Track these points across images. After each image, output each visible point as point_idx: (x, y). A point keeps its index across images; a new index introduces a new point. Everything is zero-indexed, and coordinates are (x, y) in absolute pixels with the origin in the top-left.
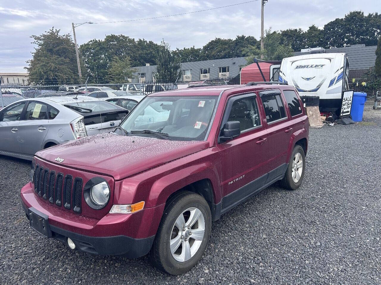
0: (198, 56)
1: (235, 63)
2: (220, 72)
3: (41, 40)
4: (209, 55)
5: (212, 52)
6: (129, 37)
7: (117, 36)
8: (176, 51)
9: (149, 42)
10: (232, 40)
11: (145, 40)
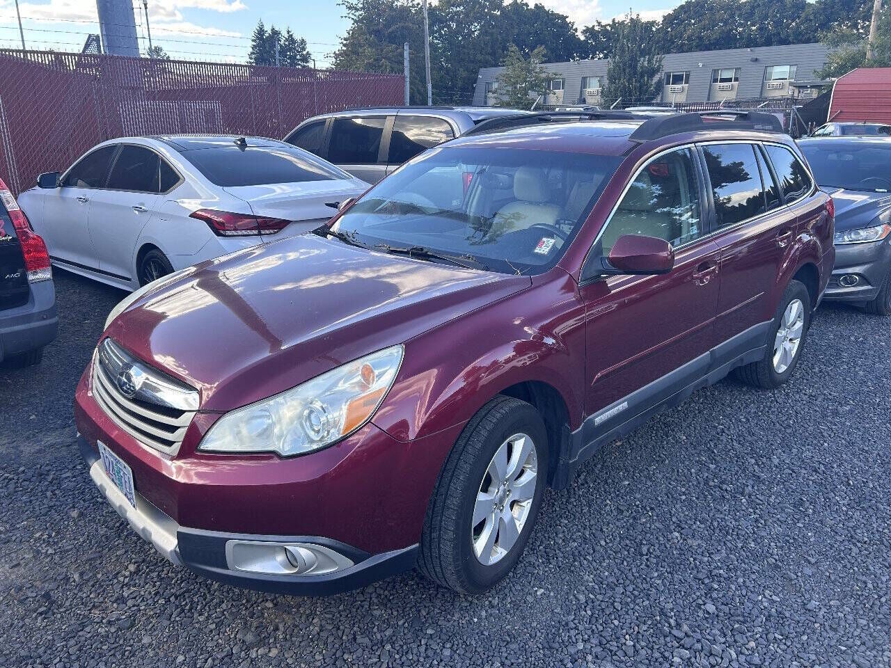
1: (756, 60)
9: (536, 5)
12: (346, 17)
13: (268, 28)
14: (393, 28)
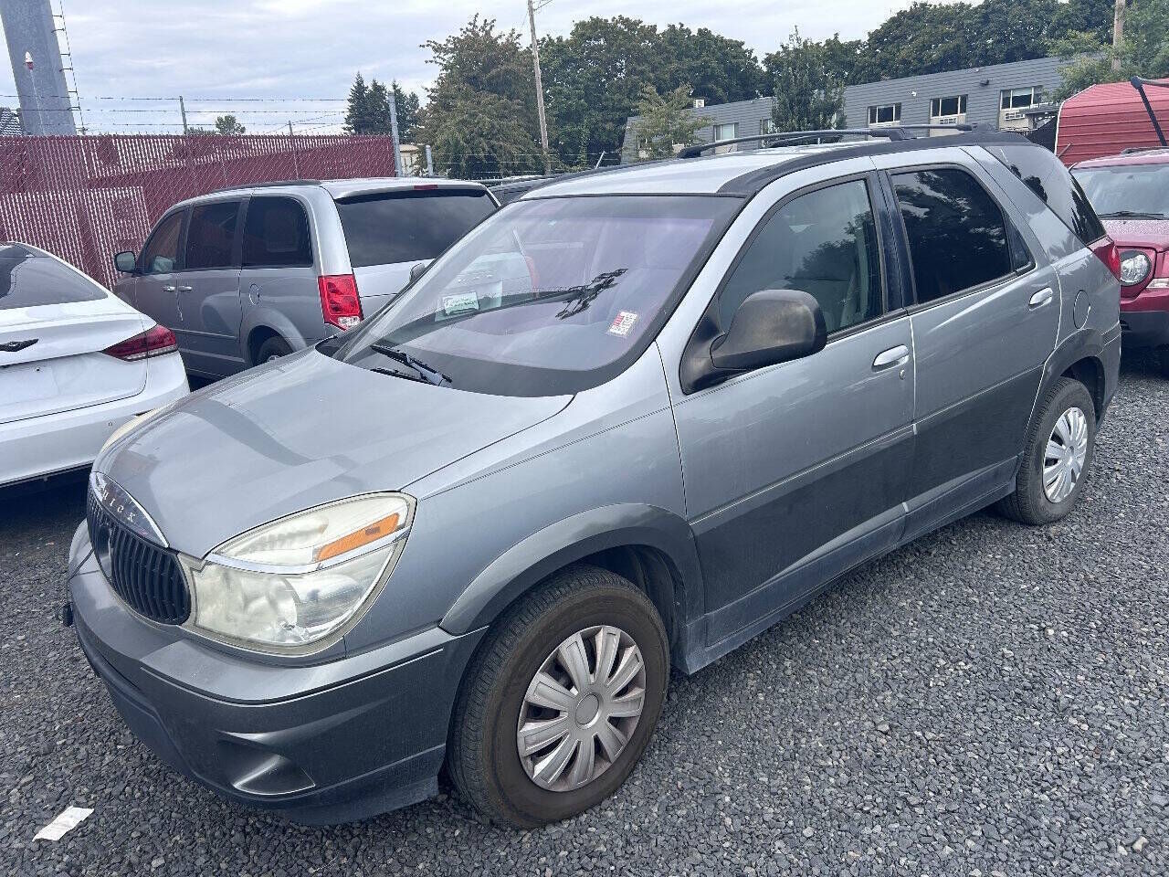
0: (850, 66)
1: (987, 83)
2: (935, 114)
3: (446, 52)
4: (887, 61)
5: (898, 51)
6: (641, 22)
7: (606, 21)
8: (778, 53)
9: (700, 30)
10: (970, 6)
11: (685, 27)
12: (431, 62)
13: (368, 84)
14: (494, 72)
